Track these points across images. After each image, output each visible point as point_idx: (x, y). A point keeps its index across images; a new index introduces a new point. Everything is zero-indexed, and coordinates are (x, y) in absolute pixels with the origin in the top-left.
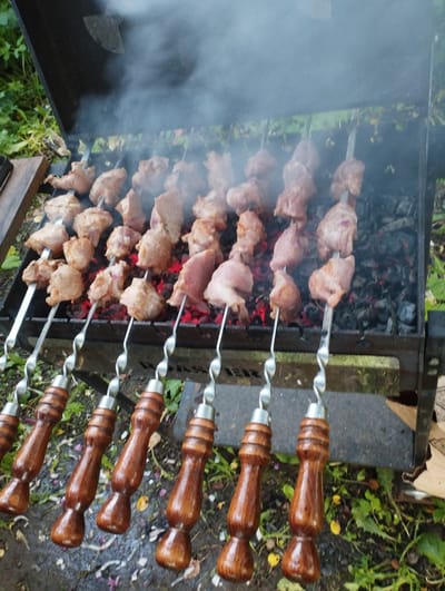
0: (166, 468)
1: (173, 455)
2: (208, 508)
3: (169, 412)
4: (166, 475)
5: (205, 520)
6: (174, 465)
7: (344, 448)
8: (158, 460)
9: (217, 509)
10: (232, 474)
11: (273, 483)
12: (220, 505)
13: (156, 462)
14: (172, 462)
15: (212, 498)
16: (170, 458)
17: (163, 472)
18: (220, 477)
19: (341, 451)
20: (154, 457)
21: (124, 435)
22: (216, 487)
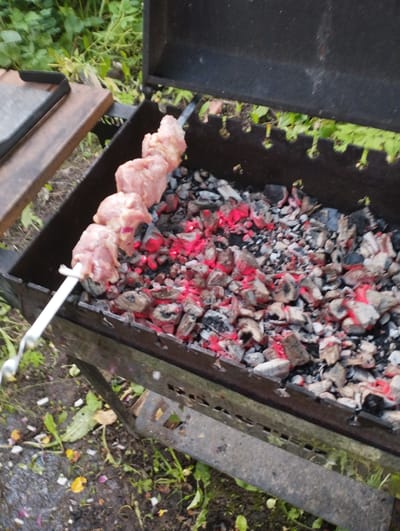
0: (113, 452)
1: (124, 440)
2: (148, 511)
3: (133, 393)
4: (112, 461)
5: (141, 523)
6: (123, 452)
7: (316, 499)
8: (107, 441)
9: (156, 515)
10: (182, 481)
11: (223, 503)
12: (161, 512)
13: (104, 443)
14: (122, 448)
15: (155, 501)
16: (120, 443)
17: (109, 457)
18: (168, 482)
19: (313, 501)
20: (103, 438)
21: (79, 402)
22: (162, 490)
